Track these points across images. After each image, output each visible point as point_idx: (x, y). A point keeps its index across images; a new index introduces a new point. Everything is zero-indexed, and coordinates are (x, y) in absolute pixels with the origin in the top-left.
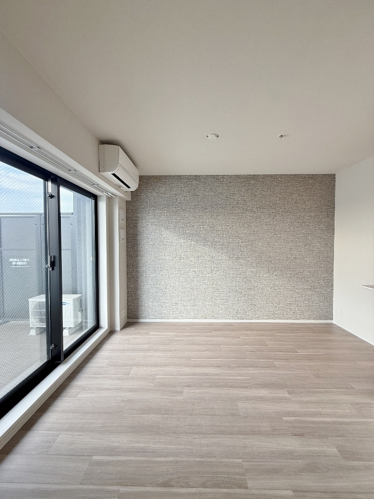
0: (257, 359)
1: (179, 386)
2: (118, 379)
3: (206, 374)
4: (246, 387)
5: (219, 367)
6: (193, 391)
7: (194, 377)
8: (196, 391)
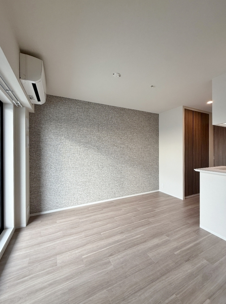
0: (140, 220)
1: (104, 258)
2: (48, 274)
3: (118, 241)
4: (145, 241)
5: (122, 233)
6: (116, 258)
7: (110, 246)
8: (119, 257)
